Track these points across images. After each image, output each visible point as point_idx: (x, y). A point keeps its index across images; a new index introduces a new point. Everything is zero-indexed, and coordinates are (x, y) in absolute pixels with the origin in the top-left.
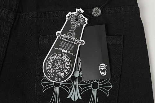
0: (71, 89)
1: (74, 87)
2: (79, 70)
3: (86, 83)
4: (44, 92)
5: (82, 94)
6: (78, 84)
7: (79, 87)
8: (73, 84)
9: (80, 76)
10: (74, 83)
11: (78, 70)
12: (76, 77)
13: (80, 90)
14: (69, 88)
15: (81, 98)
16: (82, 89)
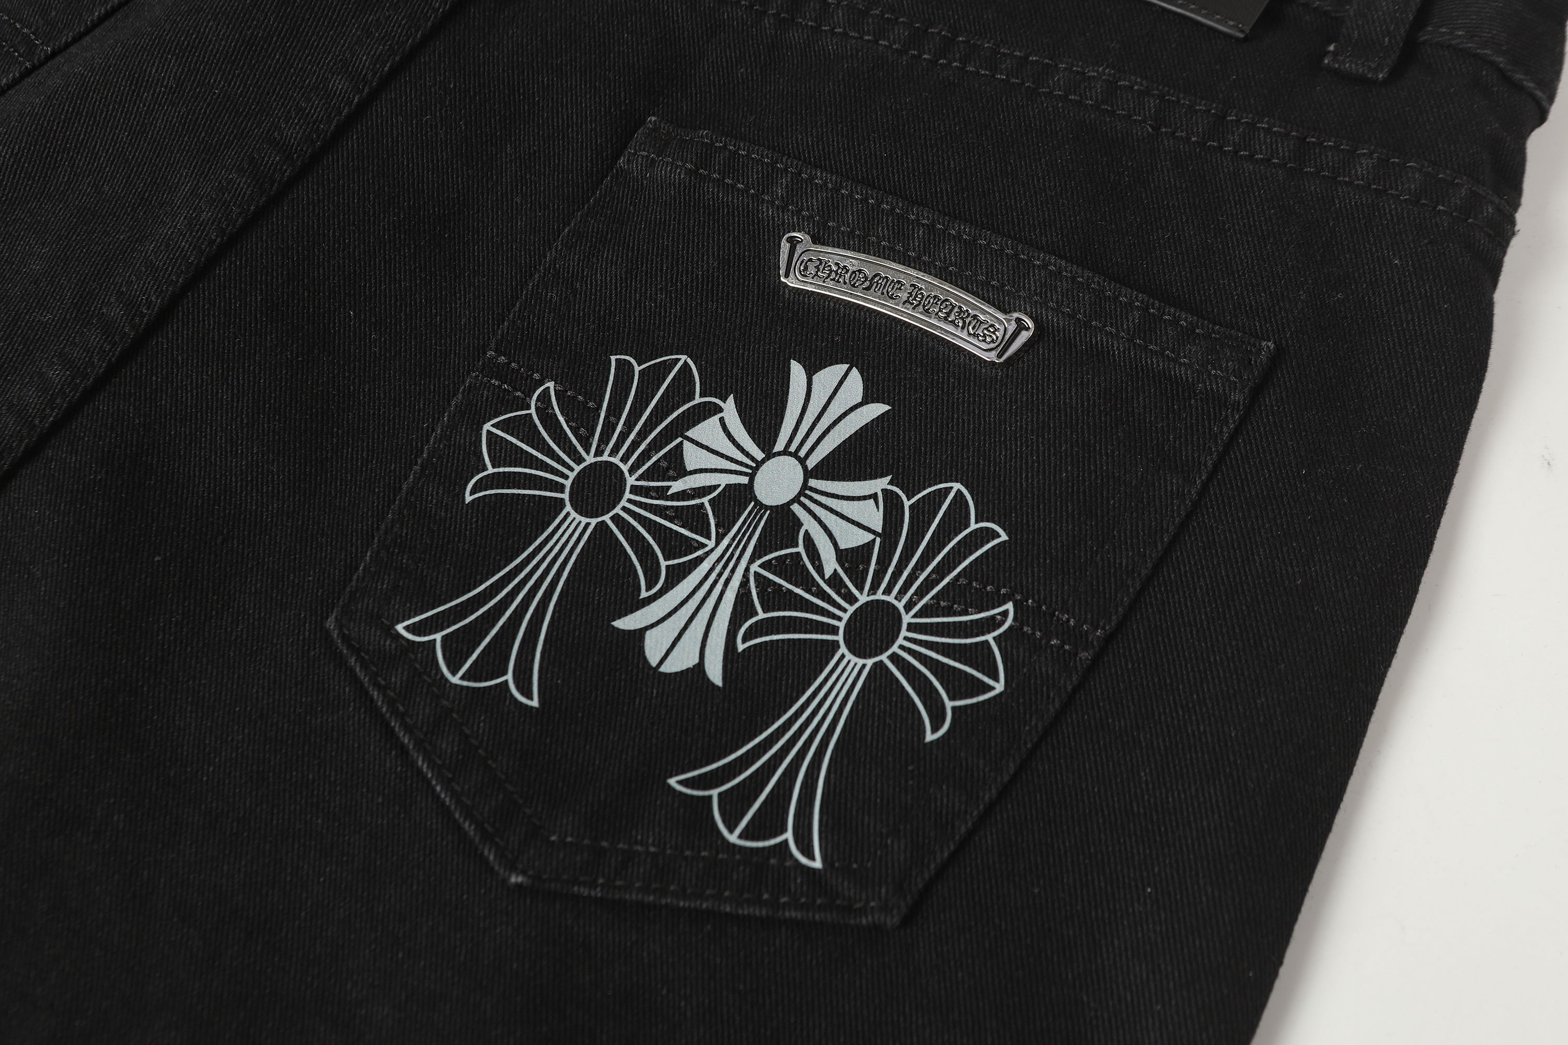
0: (677, 575)
1: (705, 566)
2: (811, 463)
3: (808, 583)
4: (468, 498)
5: (741, 647)
6: (752, 561)
7: (745, 583)
8: (711, 544)
9: (795, 508)
10: (718, 543)
11: (802, 461)
12: (758, 503)
13: (743, 608)
14: (664, 564)
15: (715, 672)
16: (762, 615)
